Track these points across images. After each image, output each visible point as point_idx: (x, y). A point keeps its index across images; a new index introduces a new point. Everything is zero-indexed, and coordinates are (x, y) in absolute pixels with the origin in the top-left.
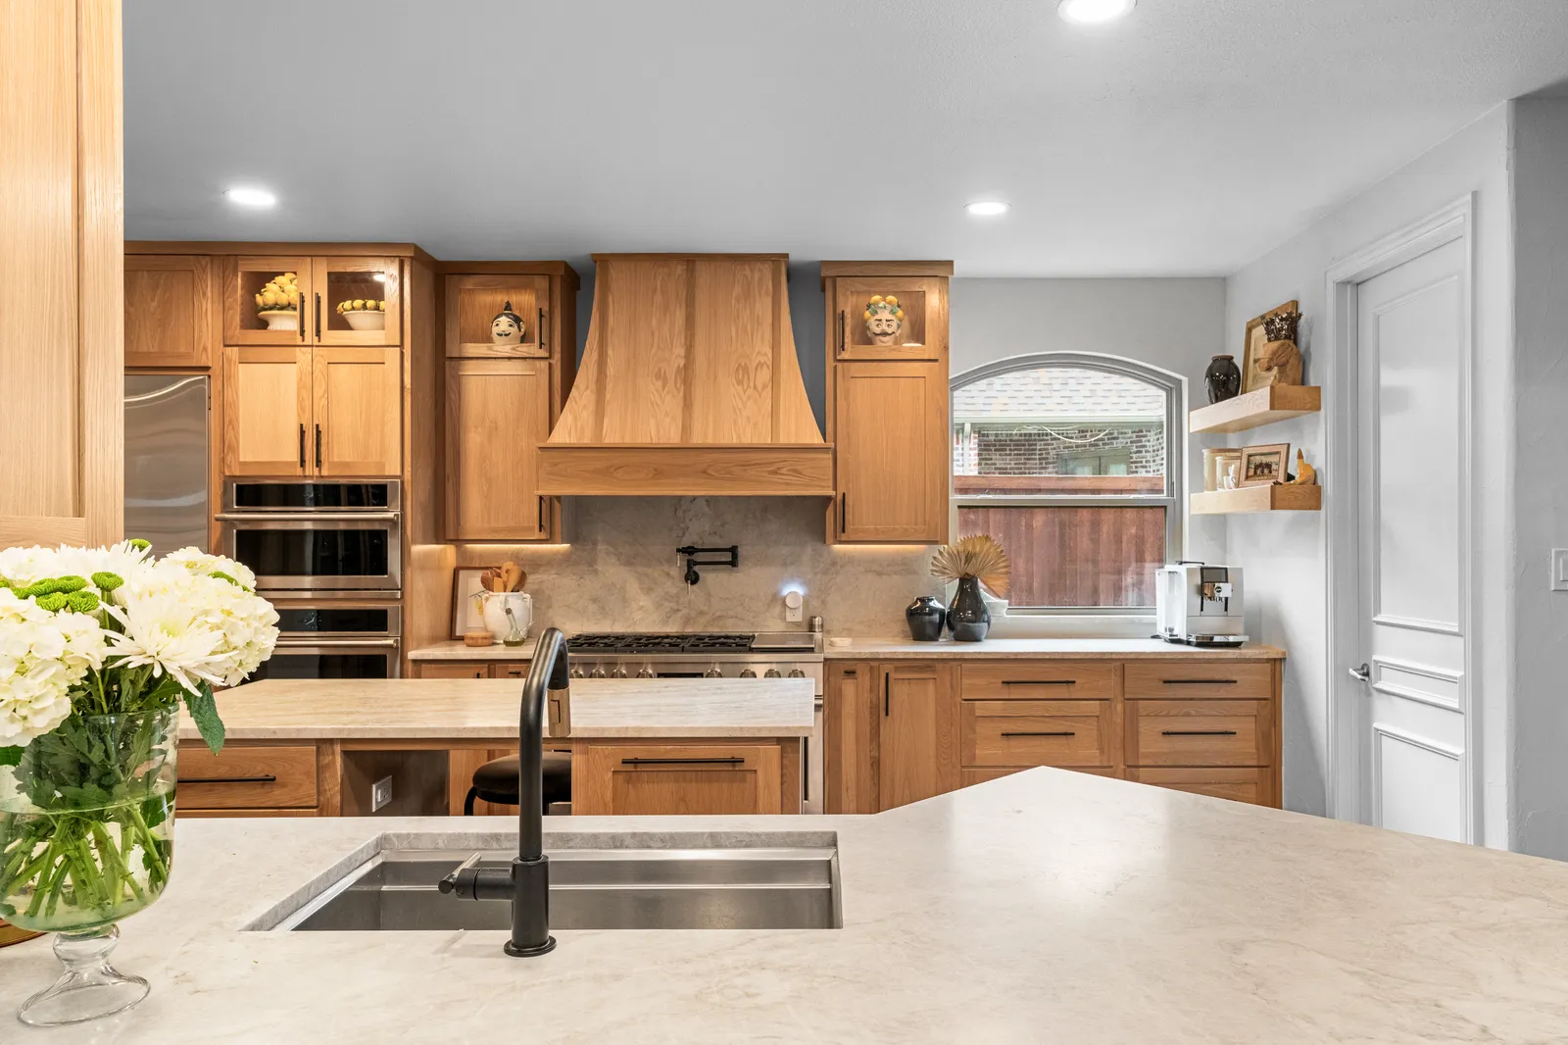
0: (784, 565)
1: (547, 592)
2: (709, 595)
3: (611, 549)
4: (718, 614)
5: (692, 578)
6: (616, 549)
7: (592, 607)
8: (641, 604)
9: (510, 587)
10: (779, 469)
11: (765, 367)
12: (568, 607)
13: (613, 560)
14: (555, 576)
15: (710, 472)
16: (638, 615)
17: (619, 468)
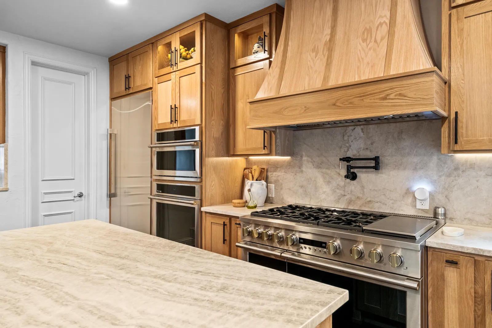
0: (415, 169)
1: (281, 181)
2: (363, 187)
3: (310, 159)
4: (369, 199)
5: (352, 176)
6: (312, 159)
7: (301, 191)
8: (324, 190)
9: (255, 178)
10: (388, 95)
11: (384, 25)
12: (290, 189)
13: (310, 165)
14: (284, 173)
15: (338, 104)
16: (323, 196)
17: (285, 109)
